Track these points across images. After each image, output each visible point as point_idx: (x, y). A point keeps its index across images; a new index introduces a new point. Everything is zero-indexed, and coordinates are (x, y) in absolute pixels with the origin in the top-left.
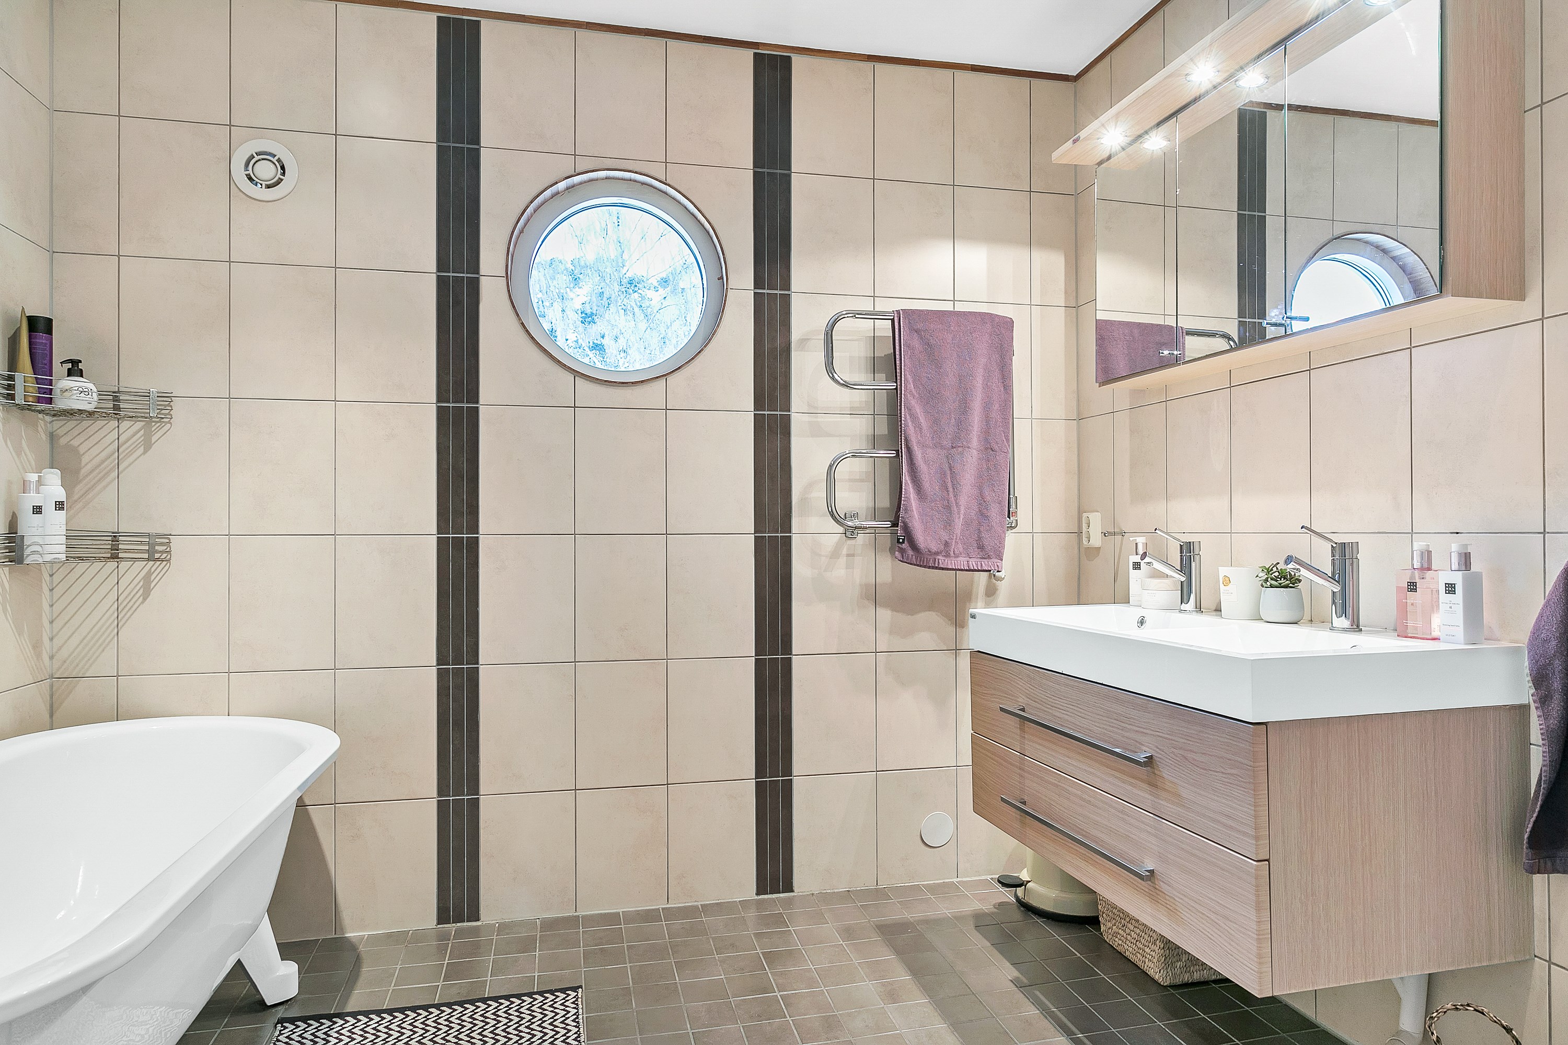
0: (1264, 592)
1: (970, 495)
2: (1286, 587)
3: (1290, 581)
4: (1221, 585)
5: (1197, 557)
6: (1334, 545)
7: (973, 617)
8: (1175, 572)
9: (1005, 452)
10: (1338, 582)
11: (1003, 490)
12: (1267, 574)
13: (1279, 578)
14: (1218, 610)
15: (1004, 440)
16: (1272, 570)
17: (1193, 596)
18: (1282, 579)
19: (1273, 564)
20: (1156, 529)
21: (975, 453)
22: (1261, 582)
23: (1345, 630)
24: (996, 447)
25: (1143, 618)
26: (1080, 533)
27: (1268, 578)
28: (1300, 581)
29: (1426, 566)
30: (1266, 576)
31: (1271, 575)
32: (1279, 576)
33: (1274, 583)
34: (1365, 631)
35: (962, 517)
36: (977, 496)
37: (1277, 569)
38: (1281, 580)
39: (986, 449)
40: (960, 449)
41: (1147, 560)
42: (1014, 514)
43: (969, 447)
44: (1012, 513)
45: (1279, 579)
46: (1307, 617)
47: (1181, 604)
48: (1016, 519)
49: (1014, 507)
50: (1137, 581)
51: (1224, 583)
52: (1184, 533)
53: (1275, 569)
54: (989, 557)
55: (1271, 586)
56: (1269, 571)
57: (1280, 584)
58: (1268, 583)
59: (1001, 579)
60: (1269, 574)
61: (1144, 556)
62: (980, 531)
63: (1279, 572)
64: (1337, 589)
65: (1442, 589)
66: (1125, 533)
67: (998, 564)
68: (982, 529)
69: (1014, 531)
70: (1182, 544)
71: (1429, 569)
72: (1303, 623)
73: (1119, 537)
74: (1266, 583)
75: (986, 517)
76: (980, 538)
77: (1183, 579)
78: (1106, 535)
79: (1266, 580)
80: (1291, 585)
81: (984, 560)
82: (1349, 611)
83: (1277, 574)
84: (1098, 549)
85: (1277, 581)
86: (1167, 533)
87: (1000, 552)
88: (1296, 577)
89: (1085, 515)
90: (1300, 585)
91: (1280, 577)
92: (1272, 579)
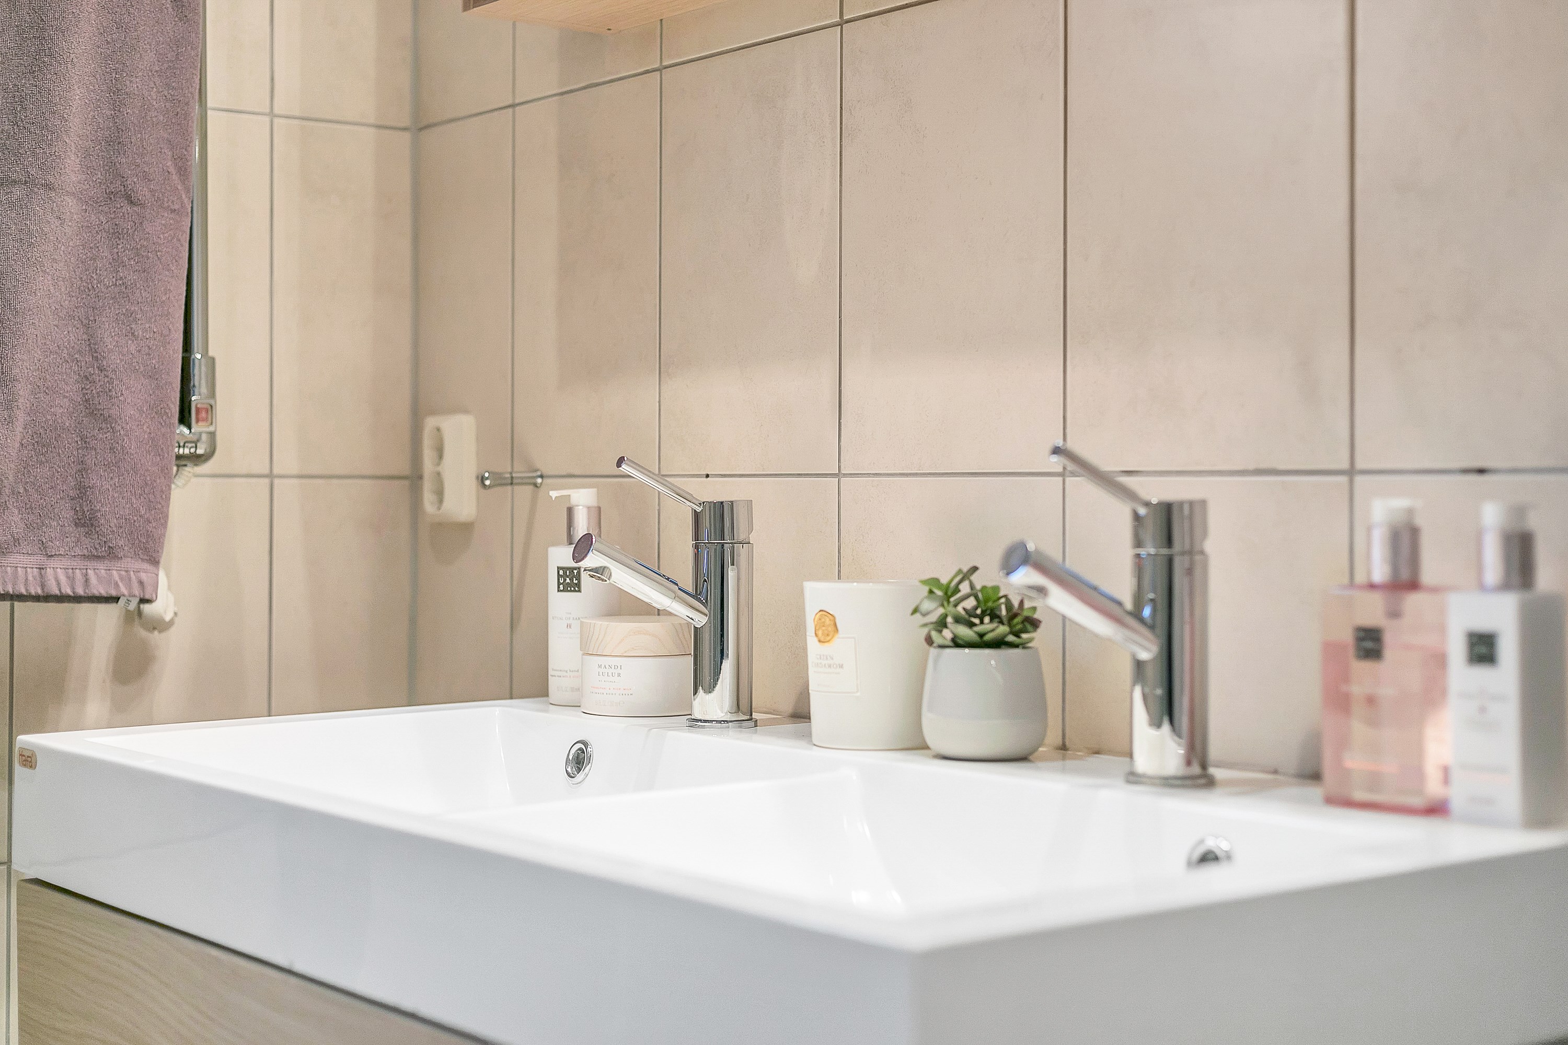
0: (936, 661)
1: (53, 347)
2: (998, 644)
3: (1010, 625)
4: (812, 642)
5: (742, 551)
6: (1142, 511)
7: (29, 760)
8: (676, 598)
9: (173, 211)
10: (1152, 627)
11: (166, 332)
12: (943, 605)
13: (976, 616)
14: (801, 715)
15: (172, 170)
16: (957, 590)
17: (728, 667)
18: (987, 619)
19: (960, 571)
20: (620, 462)
21: (71, 205)
22: (925, 631)
23: (1169, 783)
24: (143, 192)
25: (580, 745)
26: (415, 479)
27: (946, 616)
28: (1034, 624)
29: (1405, 575)
30: (941, 611)
31: (956, 606)
32: (976, 608)
33: (964, 632)
34: (1229, 783)
35: (21, 418)
36: (79, 352)
37: (972, 586)
38: (982, 622)
39: (111, 196)
40: (18, 192)
41: (593, 560)
42: (203, 414)
43: (49, 187)
44: (198, 410)
45: (977, 621)
46: (1053, 737)
47: (695, 692)
48: (212, 429)
49: (204, 390)
50: (569, 626)
51: (820, 633)
52: (707, 476)
53: (965, 588)
54: (111, 554)
55: (957, 643)
56: (949, 593)
57: (981, 635)
58: (947, 634)
59: (159, 625)
60: (949, 602)
61: (583, 547)
62: (83, 470)
63: (976, 598)
64: (1148, 651)
65: (1457, 649)
66: (542, 477)
67: (143, 576)
68: (90, 460)
69: (205, 468)
70: (699, 509)
71: (1413, 585)
72: (1044, 758)
73: (523, 492)
74: (940, 632)
75: (105, 420)
76: (82, 492)
77: (701, 620)
78: (487, 482)
79: (941, 624)
80: (1011, 638)
81: (95, 564)
82: (1183, 719)
83: (970, 603)
84: (466, 528)
85: (971, 625)
86: (661, 477)
87: (149, 535)
88: (1026, 613)
89: (431, 423)
90: (1037, 638)
91: (979, 611)
92: (958, 620)
